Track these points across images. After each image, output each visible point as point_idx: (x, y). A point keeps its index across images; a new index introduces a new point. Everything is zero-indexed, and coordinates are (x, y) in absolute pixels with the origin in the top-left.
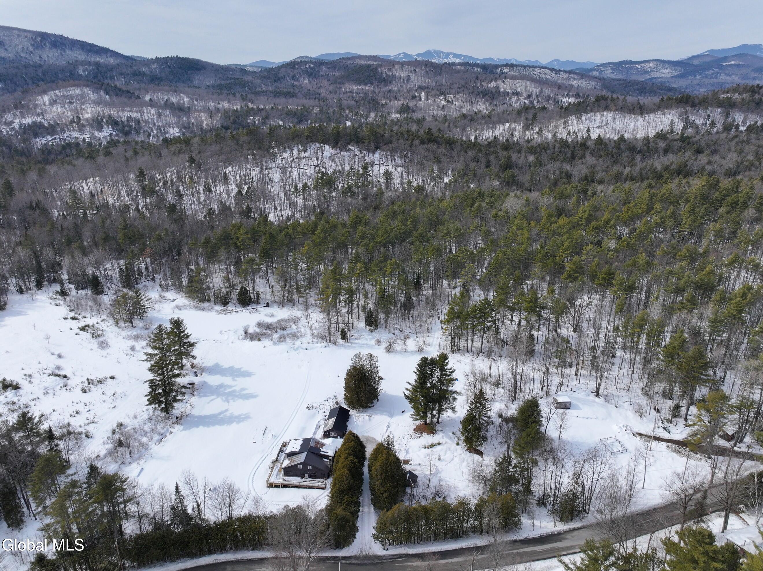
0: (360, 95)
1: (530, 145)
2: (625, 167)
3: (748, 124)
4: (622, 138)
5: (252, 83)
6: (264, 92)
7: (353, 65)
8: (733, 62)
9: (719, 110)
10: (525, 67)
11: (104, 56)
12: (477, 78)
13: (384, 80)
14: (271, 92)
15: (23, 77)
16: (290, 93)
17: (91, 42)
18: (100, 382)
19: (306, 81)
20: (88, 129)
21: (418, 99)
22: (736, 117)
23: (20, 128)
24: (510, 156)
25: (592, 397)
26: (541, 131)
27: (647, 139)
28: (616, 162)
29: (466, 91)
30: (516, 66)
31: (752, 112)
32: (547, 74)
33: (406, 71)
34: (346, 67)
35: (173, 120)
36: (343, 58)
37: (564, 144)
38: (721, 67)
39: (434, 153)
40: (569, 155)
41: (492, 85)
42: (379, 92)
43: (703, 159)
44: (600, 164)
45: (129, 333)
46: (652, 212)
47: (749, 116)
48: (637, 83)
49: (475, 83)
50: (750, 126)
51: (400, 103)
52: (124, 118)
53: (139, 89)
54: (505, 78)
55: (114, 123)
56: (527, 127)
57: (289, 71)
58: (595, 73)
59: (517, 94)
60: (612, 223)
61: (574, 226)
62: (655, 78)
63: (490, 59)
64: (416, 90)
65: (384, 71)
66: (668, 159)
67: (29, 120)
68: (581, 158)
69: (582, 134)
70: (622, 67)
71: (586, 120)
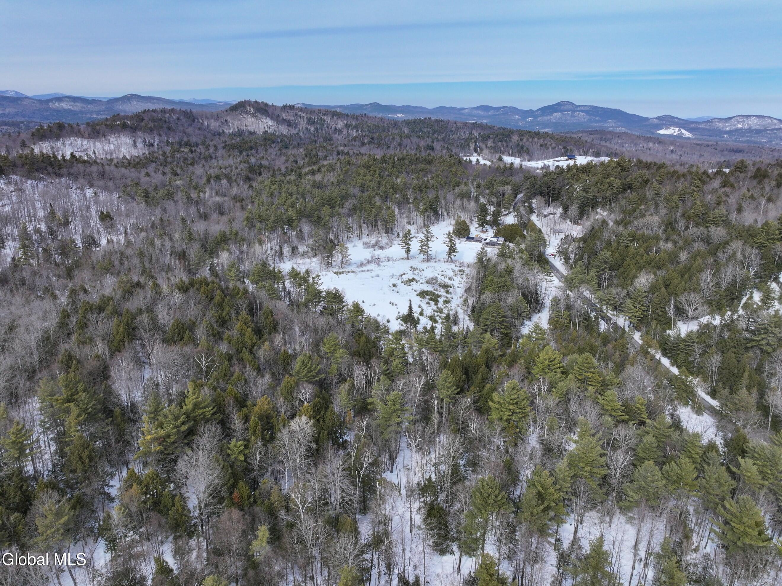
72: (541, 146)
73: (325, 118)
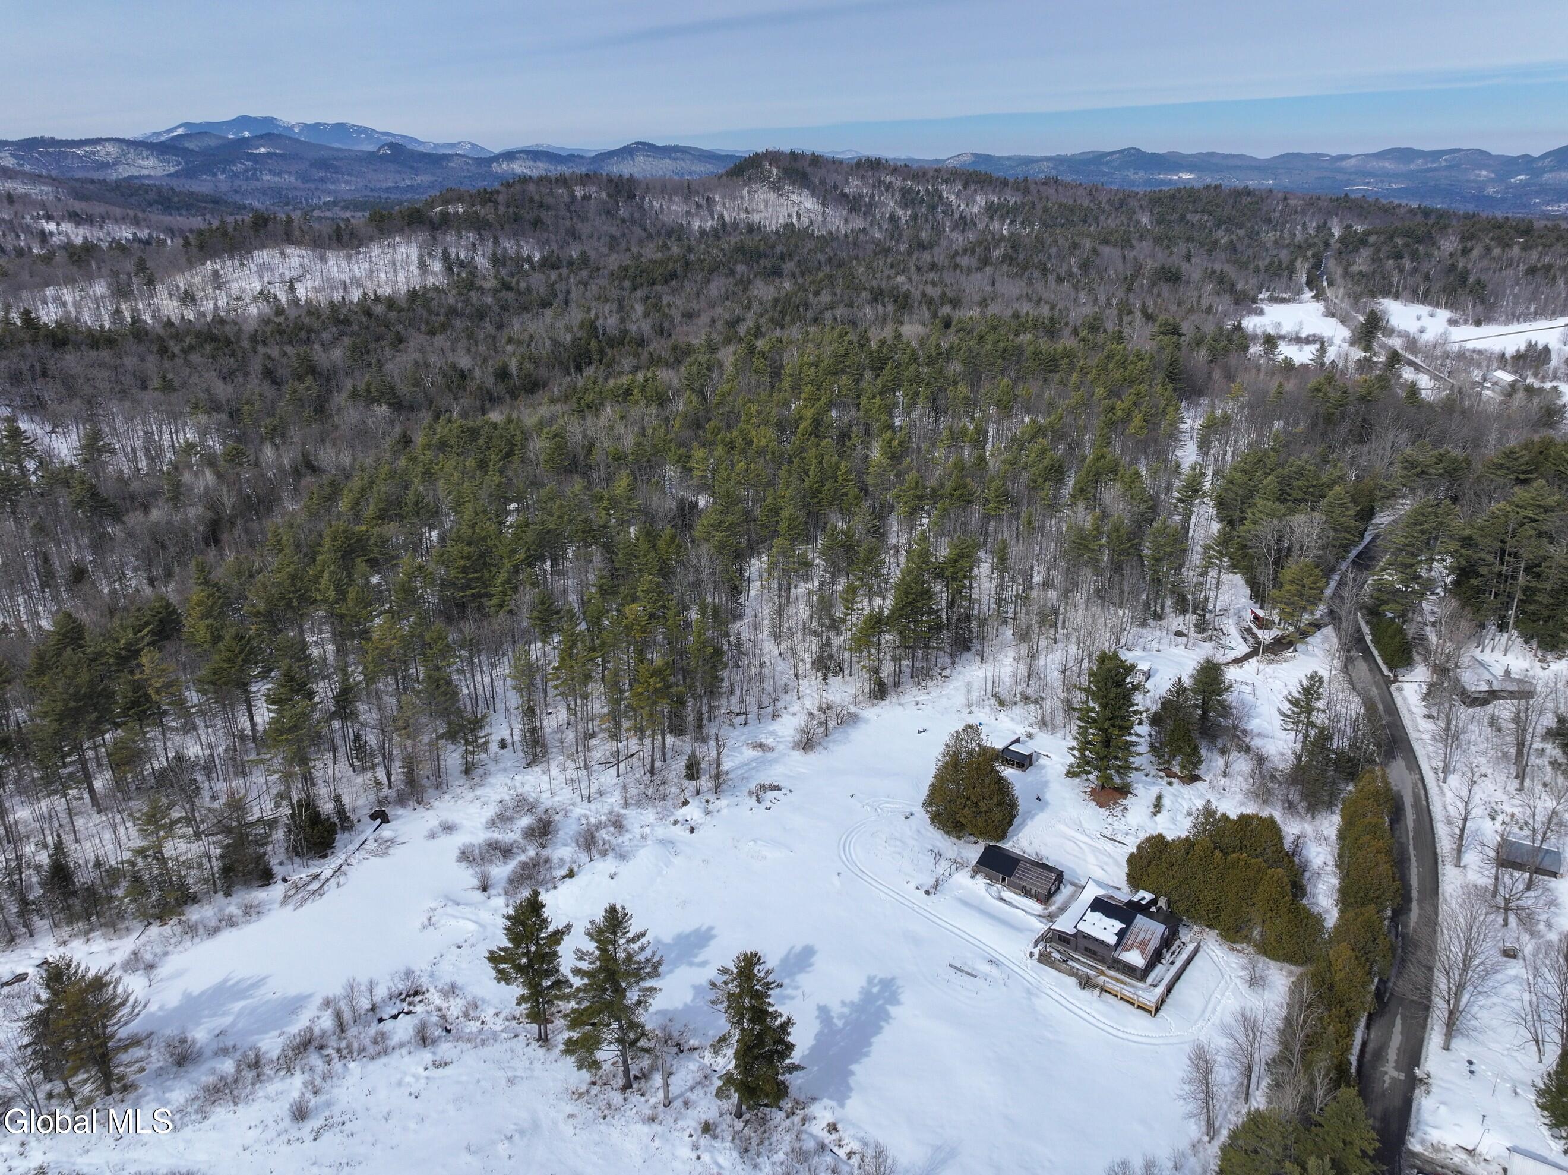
72: (1531, 271)
73: (944, 189)
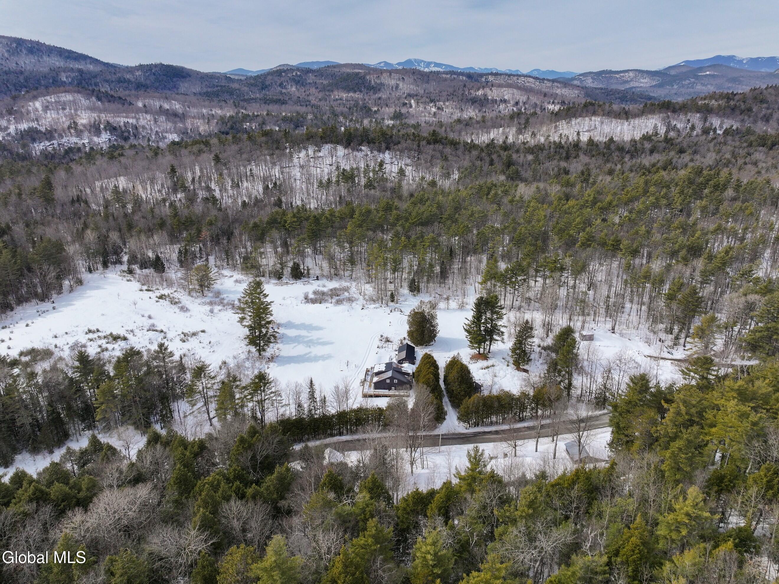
0: (351, 102)
1: (527, 146)
2: (616, 165)
3: (724, 128)
4: (611, 140)
5: (239, 90)
6: (253, 99)
7: (339, 73)
8: (708, 73)
9: (698, 115)
10: (509, 75)
11: (83, 62)
12: (465, 86)
13: (373, 88)
14: (260, 99)
15: (4, 84)
16: (280, 100)
17: (68, 48)
18: (194, 334)
19: (294, 89)
20: (86, 134)
21: (408, 106)
22: (714, 122)
23: (16, 134)
24: (511, 156)
25: (609, 333)
26: (534, 134)
27: (633, 142)
28: (608, 161)
29: (455, 99)
30: (501, 75)
31: (728, 118)
32: (531, 83)
33: (394, 79)
34: (333, 75)
35: (170, 125)
36: (328, 66)
37: (559, 146)
38: (697, 77)
39: (441, 153)
40: (564, 155)
41: (480, 93)
42: (369, 100)
43: (686, 158)
44: (594, 163)
45: (203, 300)
46: (648, 194)
47: (726, 120)
48: (618, 92)
49: (463, 90)
50: (726, 130)
51: (392, 110)
52: (122, 124)
53: (129, 96)
54: (492, 86)
55: (112, 128)
56: (520, 131)
57: (276, 79)
58: (576, 82)
59: (505, 101)
60: (614, 203)
61: (582, 207)
62: (635, 87)
63: (471, 68)
64: (406, 98)
65: (372, 79)
66: (655, 158)
67: (24, 126)
68: (575, 158)
69: (573, 137)
70: (602, 77)
71: (576, 124)
